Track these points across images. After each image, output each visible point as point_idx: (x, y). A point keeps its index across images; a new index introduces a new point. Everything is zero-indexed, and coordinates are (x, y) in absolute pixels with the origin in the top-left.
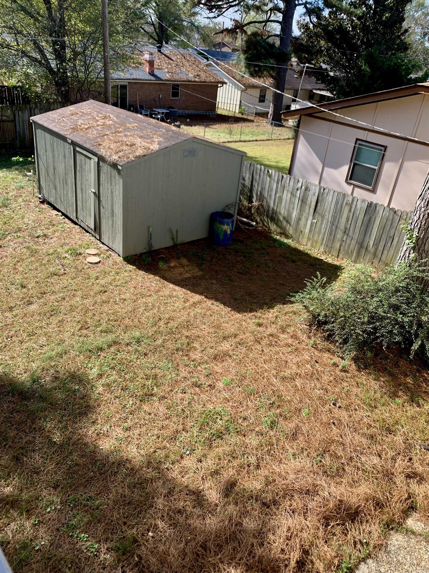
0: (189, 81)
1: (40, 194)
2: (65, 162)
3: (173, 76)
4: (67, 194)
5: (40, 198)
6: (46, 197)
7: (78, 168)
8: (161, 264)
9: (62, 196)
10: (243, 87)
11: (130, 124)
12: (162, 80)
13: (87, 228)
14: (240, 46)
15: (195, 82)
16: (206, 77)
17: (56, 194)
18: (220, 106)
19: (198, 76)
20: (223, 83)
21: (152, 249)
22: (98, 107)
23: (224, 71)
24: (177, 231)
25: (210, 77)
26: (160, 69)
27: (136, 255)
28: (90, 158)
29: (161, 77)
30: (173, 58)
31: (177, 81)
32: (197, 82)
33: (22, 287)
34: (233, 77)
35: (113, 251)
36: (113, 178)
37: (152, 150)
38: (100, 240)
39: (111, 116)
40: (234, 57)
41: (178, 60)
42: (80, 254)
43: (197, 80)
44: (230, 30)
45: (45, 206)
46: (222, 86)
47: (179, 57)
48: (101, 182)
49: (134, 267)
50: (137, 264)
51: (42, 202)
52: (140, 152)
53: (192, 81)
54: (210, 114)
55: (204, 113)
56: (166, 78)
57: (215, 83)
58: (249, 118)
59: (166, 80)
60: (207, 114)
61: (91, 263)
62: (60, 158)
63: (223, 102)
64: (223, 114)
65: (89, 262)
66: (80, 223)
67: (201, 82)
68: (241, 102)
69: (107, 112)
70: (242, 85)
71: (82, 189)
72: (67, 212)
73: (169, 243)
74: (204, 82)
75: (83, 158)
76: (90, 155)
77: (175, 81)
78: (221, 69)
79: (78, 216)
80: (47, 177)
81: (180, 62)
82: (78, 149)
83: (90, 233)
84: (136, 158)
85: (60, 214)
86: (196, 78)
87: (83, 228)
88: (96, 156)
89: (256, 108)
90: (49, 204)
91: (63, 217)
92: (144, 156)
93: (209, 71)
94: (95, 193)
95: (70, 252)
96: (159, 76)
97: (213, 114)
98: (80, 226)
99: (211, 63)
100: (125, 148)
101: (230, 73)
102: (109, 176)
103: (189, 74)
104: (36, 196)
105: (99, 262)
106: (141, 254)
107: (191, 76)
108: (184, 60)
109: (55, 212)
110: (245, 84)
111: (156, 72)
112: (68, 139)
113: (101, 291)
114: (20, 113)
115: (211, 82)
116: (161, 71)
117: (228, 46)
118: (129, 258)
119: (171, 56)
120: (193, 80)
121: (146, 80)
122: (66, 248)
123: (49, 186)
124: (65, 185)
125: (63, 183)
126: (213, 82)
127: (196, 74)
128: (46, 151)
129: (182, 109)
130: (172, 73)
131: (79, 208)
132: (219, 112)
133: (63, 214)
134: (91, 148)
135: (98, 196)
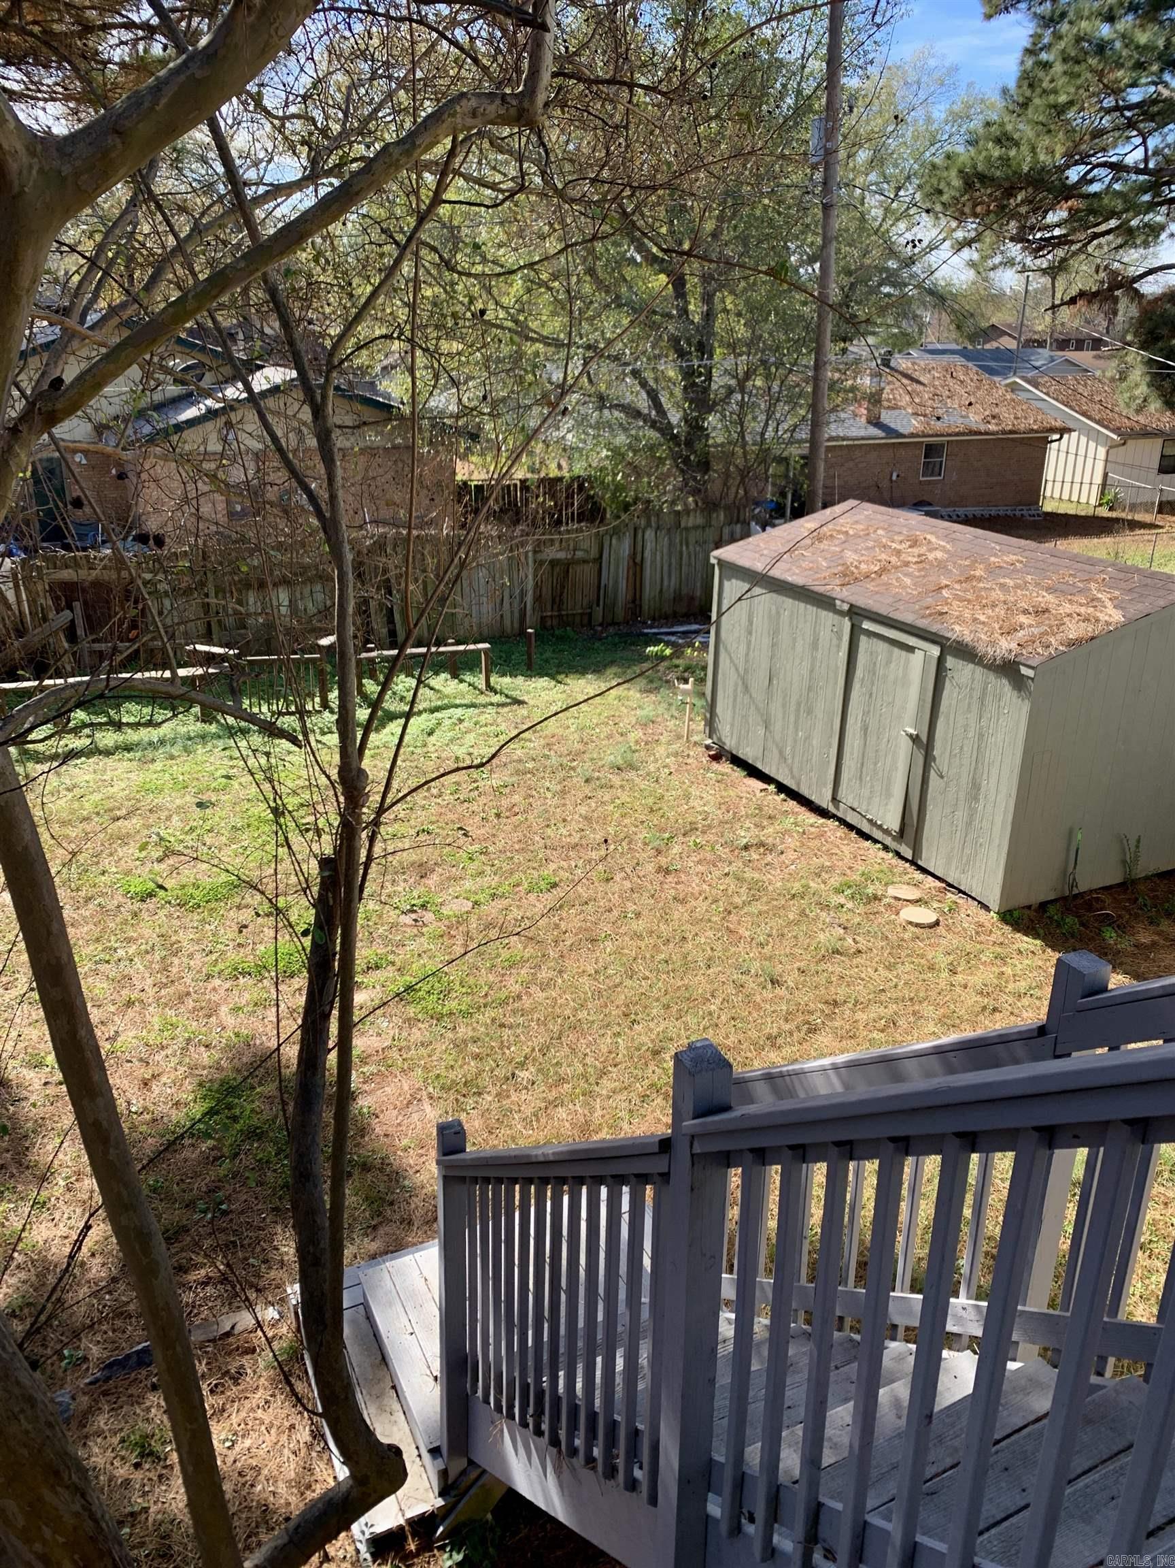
0: (972, 433)
1: (710, 737)
2: (814, 659)
3: (928, 424)
4: (808, 738)
5: (708, 747)
6: (730, 744)
7: (859, 673)
8: (1110, 936)
9: (789, 743)
10: (1115, 437)
11: (995, 555)
12: (903, 436)
13: (866, 827)
14: (1049, 330)
15: (986, 433)
16: (1016, 418)
17: (765, 739)
18: (1048, 494)
19: (994, 417)
20: (1063, 431)
21: (1075, 891)
22: (879, 516)
23: (1057, 400)
24: (1138, 841)
25: (1026, 418)
26: (894, 408)
27: (1029, 907)
28: (911, 649)
29: (902, 430)
30: (922, 379)
31: (942, 435)
32: (992, 433)
33: (773, 983)
34: (1084, 414)
35: (960, 891)
36: (989, 698)
37: (1108, 624)
38: (913, 863)
39: (929, 537)
40: (1037, 360)
41: (937, 383)
42: (876, 898)
43: (992, 427)
44: (1095, 295)
45: (725, 767)
46: (1061, 438)
47: (937, 375)
48: (943, 708)
49: (1038, 942)
50: (1041, 932)
51: (716, 758)
52: (1075, 630)
53: (980, 433)
54: (1024, 512)
55: (1009, 513)
56: (911, 430)
57: (1042, 432)
58: (1139, 517)
59: (912, 435)
60: (1018, 513)
61: (917, 925)
62: (799, 648)
63: (1059, 478)
64: (1061, 511)
65: (910, 923)
66: (845, 812)
67: (1004, 432)
68: (1106, 475)
69: (911, 529)
70: (1112, 431)
71: (865, 729)
72: (798, 785)
73: (1113, 877)
74: (1011, 432)
75: (882, 646)
76: (912, 641)
77: (937, 435)
78: (1047, 394)
79: (841, 795)
80: (740, 695)
81: (943, 387)
82: (866, 625)
83: (876, 841)
84: (1069, 645)
85: (772, 788)
86: (989, 422)
87: (851, 827)
88: (934, 642)
89: (1161, 490)
90: (737, 761)
91: (783, 796)
92: (1092, 638)
93: (1020, 403)
94: (915, 739)
95: (849, 892)
96: (892, 425)
97: (1032, 512)
98: (842, 822)
99: (1015, 383)
100: (1023, 619)
101: (1074, 404)
102: (976, 694)
103: (971, 415)
104: (696, 743)
105: (937, 923)
106: (1043, 906)
107: (974, 419)
108: (950, 382)
109: (757, 785)
110: (1119, 429)
111: (887, 417)
112: (838, 602)
113: (984, 1008)
114: (614, 541)
115: (1032, 430)
116: (896, 412)
117: (1010, 335)
118: (1016, 914)
119: (916, 375)
120: (982, 428)
121: (863, 438)
122: (835, 881)
123: (745, 717)
124: (803, 715)
125: (798, 710)
126: (1037, 432)
127: (987, 413)
128: (750, 633)
129: (948, 506)
130: (925, 416)
131: (845, 776)
132: (1048, 507)
133: (782, 788)
134: (922, 623)
135: (924, 745)
